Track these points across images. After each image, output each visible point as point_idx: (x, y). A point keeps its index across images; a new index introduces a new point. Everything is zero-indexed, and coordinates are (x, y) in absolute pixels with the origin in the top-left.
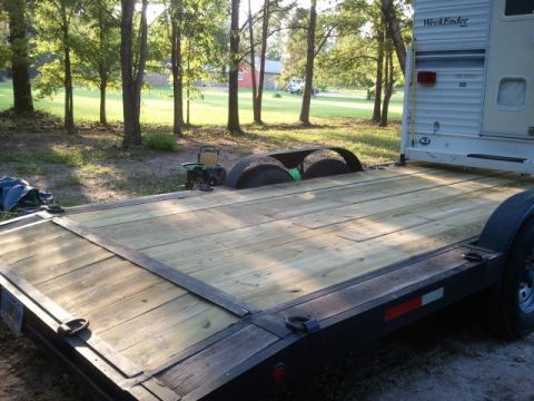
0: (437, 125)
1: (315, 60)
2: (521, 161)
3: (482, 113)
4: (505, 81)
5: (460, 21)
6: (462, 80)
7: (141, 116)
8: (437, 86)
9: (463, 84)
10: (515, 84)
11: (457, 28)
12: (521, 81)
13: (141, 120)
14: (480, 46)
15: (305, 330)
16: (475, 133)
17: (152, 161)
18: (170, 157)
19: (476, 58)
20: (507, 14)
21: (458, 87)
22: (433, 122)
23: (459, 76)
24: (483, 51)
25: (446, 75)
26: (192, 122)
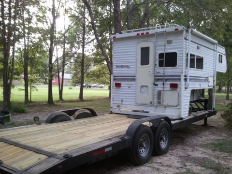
0: (122, 101)
1: (85, 75)
2: (148, 112)
3: (136, 97)
4: (142, 86)
5: (127, 67)
6: (129, 86)
7: (11, 98)
8: (122, 88)
9: (129, 87)
10: (145, 88)
11: (127, 69)
12: (147, 86)
13: (11, 100)
14: (134, 75)
15: (68, 157)
16: (134, 103)
17: (16, 117)
18: (23, 115)
19: (133, 79)
20: (141, 65)
21: (128, 88)
22: (121, 100)
23: (128, 84)
24: (135, 76)
25: (124, 84)
26: (32, 100)
